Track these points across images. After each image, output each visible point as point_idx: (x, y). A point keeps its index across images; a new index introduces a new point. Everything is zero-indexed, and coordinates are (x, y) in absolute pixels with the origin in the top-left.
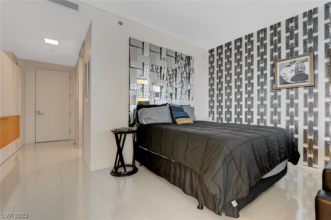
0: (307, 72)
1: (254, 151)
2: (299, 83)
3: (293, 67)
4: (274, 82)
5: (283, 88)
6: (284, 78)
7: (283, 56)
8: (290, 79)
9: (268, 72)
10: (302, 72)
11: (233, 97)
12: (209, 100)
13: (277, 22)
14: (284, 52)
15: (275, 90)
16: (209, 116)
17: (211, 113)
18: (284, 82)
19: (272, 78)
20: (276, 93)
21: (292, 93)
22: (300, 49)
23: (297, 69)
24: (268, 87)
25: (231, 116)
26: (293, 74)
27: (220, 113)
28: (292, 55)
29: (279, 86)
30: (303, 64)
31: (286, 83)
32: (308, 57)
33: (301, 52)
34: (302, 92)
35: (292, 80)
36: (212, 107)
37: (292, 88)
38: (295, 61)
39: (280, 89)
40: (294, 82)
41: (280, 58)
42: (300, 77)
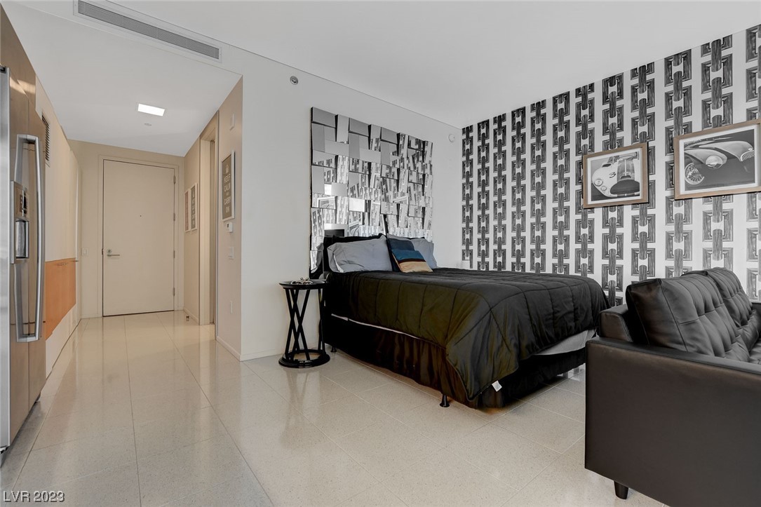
0: (638, 177)
1: (528, 308)
2: (624, 197)
3: (614, 167)
4: (581, 194)
5: (598, 206)
6: (599, 188)
7: (598, 147)
8: (609, 190)
9: (571, 175)
10: (629, 176)
11: (508, 222)
12: (463, 229)
13: (588, 83)
14: (600, 139)
15: (583, 209)
16: (463, 259)
17: (467, 253)
18: (598, 195)
19: (579, 187)
20: (585, 216)
21: (613, 214)
22: (626, 135)
23: (620, 171)
24: (571, 203)
25: (504, 258)
26: (614, 181)
27: (484, 254)
28: (613, 145)
29: (590, 202)
30: (630, 163)
31: (603, 197)
32: (639, 150)
33: (628, 142)
34: (629, 212)
35: (613, 191)
36: (468, 243)
37: (612, 207)
38: (617, 157)
39: (592, 209)
40: (616, 195)
41: (593, 150)
42: (626, 186)
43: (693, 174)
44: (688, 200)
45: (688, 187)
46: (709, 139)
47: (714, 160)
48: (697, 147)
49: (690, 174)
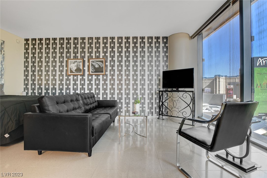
0: (81, 68)
2: (78, 73)
3: (76, 64)
4: (67, 70)
5: (72, 75)
6: (72, 69)
7: (72, 57)
8: (74, 71)
9: (64, 64)
10: (79, 67)
11: (43, 77)
12: (24, 79)
13: (70, 37)
14: (72, 55)
15: (68, 76)
16: (24, 91)
17: (26, 88)
18: (71, 71)
19: (66, 68)
20: (68, 77)
21: (75, 78)
22: (79, 55)
23: (77, 65)
24: (64, 73)
25: (42, 91)
26: (76, 68)
27: (34, 89)
28: (75, 57)
29: (69, 73)
30: (80, 63)
31: (72, 72)
32: (81, 60)
33: (79, 58)
34: (79, 77)
35: (76, 70)
36: (27, 85)
37: (75, 75)
38: (76, 61)
39: (70, 75)
40: (76, 72)
41: (70, 58)
42: (78, 70)
43: (93, 69)
44: (92, 75)
45: (92, 72)
46: (96, 61)
47: (97, 66)
48: (93, 62)
49: (92, 69)
